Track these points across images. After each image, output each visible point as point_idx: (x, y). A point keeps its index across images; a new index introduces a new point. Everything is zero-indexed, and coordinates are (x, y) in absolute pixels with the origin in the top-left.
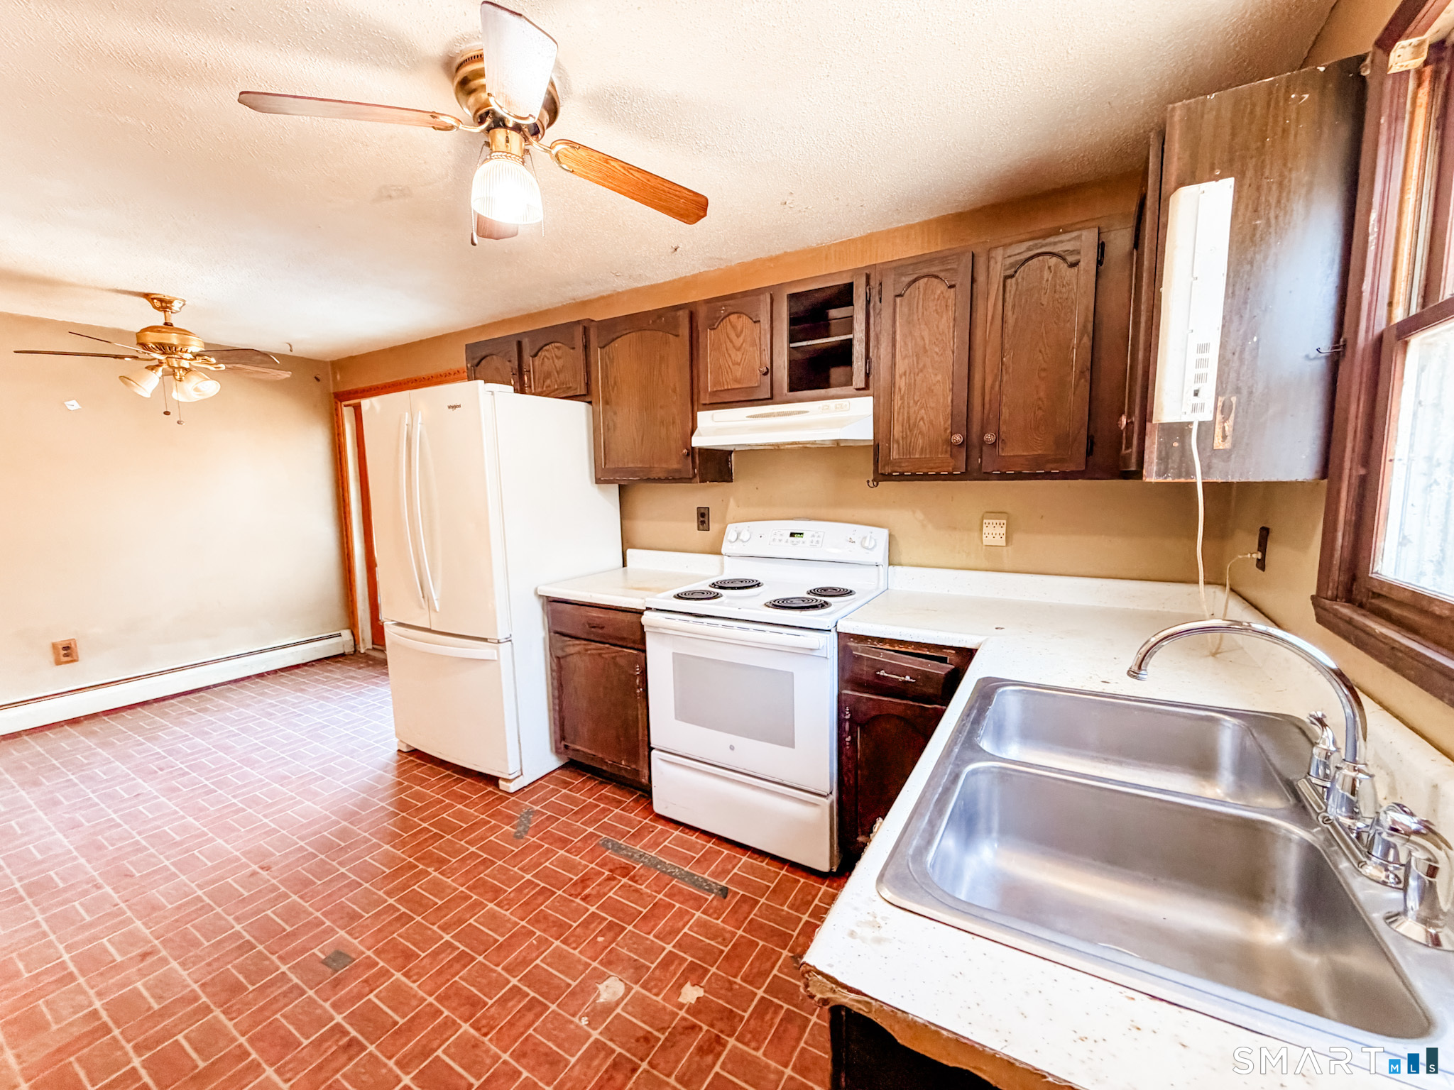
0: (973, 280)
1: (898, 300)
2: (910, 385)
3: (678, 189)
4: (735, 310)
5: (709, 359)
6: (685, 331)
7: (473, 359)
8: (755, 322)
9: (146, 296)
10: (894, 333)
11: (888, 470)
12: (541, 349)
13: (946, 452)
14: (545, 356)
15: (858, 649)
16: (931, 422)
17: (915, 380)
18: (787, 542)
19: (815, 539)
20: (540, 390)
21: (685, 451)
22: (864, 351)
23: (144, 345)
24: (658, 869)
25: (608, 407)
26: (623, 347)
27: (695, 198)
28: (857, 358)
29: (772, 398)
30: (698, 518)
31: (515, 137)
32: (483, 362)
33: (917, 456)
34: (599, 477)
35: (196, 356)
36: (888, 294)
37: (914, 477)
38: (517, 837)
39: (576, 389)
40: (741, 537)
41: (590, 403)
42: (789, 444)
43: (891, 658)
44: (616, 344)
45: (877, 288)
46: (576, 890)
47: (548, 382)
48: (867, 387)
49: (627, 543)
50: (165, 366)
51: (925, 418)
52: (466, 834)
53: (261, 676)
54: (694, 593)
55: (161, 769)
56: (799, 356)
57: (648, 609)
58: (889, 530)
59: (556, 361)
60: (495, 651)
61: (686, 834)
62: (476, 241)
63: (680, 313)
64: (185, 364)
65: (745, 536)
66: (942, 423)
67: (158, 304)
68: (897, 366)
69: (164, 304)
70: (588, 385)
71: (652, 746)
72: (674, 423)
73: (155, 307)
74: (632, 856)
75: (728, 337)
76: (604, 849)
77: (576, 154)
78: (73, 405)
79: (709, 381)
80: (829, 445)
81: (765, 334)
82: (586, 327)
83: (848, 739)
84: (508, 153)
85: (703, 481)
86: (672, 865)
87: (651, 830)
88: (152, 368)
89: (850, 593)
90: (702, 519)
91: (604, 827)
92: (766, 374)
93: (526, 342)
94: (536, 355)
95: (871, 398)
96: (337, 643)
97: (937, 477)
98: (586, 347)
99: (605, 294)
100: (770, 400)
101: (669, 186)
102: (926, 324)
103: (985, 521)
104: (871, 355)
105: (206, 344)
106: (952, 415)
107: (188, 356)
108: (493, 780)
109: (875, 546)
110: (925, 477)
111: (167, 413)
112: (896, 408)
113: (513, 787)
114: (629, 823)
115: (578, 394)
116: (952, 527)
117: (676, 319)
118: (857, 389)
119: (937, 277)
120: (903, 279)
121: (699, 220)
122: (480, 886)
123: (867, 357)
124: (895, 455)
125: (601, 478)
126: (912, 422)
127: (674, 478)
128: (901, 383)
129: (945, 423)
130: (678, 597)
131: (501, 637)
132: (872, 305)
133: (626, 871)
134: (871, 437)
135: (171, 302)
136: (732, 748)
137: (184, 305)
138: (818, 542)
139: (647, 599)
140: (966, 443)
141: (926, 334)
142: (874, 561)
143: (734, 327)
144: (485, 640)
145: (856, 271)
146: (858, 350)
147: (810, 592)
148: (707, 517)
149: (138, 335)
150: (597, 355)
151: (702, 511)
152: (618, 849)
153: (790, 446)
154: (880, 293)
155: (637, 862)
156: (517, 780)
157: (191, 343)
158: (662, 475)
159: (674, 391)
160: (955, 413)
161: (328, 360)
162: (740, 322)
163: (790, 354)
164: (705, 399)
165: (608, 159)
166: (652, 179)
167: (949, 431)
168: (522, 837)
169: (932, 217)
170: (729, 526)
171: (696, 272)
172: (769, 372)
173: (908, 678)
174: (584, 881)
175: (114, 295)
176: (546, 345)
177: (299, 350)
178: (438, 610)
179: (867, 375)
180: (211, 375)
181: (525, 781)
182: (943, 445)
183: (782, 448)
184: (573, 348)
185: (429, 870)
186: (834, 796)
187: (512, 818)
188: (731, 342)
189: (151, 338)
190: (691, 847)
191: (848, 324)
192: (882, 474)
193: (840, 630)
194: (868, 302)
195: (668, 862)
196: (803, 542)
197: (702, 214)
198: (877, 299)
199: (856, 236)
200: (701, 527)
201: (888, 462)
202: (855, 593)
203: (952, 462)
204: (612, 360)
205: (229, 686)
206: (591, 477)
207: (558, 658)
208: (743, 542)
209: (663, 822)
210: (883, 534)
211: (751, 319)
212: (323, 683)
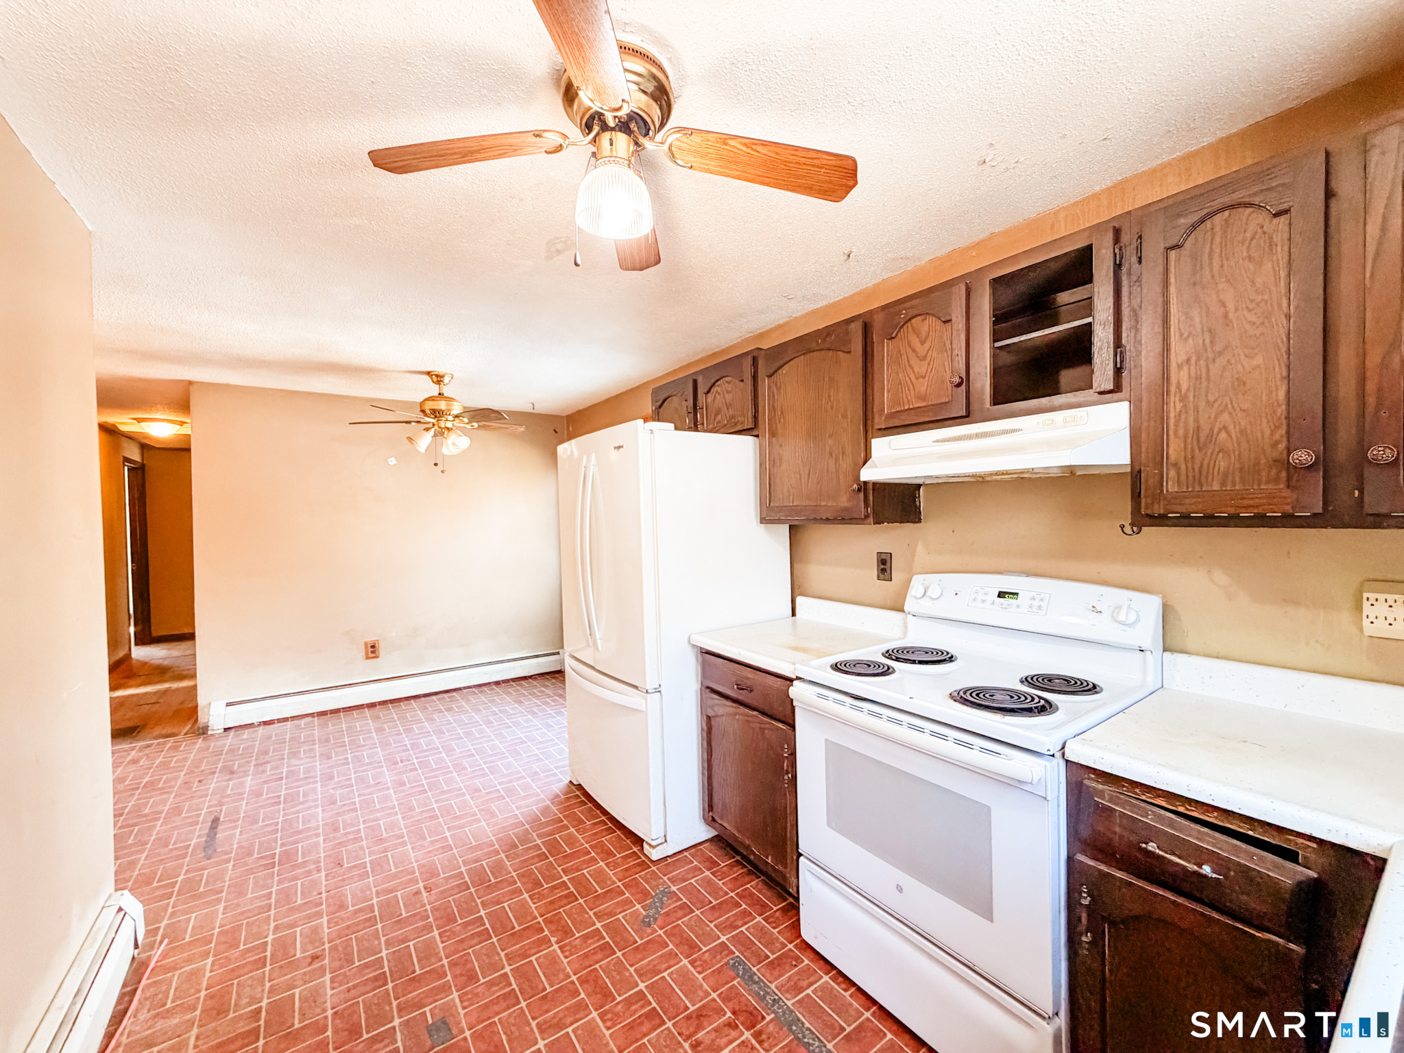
0: (1329, 194)
1: (1173, 254)
2: (1198, 378)
3: (814, 155)
4: (919, 312)
5: (886, 374)
6: (857, 346)
7: (657, 401)
8: (945, 322)
9: (428, 373)
10: (1166, 303)
11: (1158, 509)
12: (714, 384)
13: (1277, 480)
14: (717, 392)
15: (1105, 795)
16: (1243, 432)
17: (1208, 371)
18: (993, 603)
19: (1036, 603)
20: (711, 426)
21: (855, 486)
22: (1111, 337)
23: (423, 411)
24: (793, 1032)
25: (774, 439)
26: (791, 374)
27: (839, 163)
28: (1101, 348)
29: (967, 416)
30: (878, 566)
31: (621, 139)
32: (665, 404)
33: (1216, 487)
34: (764, 516)
35: (456, 416)
36: (1154, 248)
37: (1209, 520)
38: (643, 922)
39: (743, 423)
40: (928, 593)
41: (757, 436)
42: (997, 474)
43: (1171, 824)
44: (784, 370)
45: (1134, 245)
46: (688, 1028)
47: (719, 418)
48: (1117, 388)
49: (796, 590)
50: (436, 427)
51: (1231, 427)
52: (598, 902)
53: (497, 683)
54: (857, 663)
55: (402, 761)
56: (1007, 359)
57: (798, 678)
58: (1163, 598)
59: (726, 395)
60: (644, 701)
61: (838, 984)
62: (579, 261)
63: (853, 326)
64: (449, 425)
65: (934, 592)
66: (1268, 433)
67: (435, 379)
68: (1173, 351)
69: (438, 379)
70: (755, 417)
71: (800, 851)
72: (844, 453)
73: (433, 382)
74: (764, 997)
75: (909, 345)
76: (732, 974)
77: (689, 142)
78: (392, 461)
79: (886, 400)
80: (1055, 473)
81: (959, 335)
82: (754, 357)
83: (1087, 938)
84: (614, 159)
85: (878, 522)
86: (812, 1033)
87: (794, 963)
88: (427, 429)
89: (1093, 689)
90: (882, 567)
91: (741, 941)
92: (959, 385)
93: (700, 380)
94: (708, 392)
95: (1127, 404)
96: (556, 661)
97: (1261, 520)
98: (755, 378)
99: (781, 322)
100: (967, 417)
101: (802, 154)
102: (1228, 281)
103: (1365, 595)
104: (1124, 341)
105: (464, 407)
106: (1287, 418)
107: (451, 418)
108: (639, 841)
109: (1138, 620)
110: (1233, 521)
111: (436, 464)
112: (1172, 415)
113: (655, 855)
114: (770, 943)
115: (745, 428)
116: (1293, 601)
117: (847, 333)
118: (1100, 393)
119: (1251, 205)
120: (1182, 221)
121: (848, 192)
122: (591, 980)
123: (1118, 344)
124: (1171, 487)
125: (768, 516)
126: (1203, 435)
127: (844, 518)
128: (1181, 377)
129: (1272, 434)
130: (836, 667)
131: (649, 687)
132: (1124, 269)
133: (752, 1018)
134: (1127, 460)
135: (443, 376)
136: (900, 889)
137: (452, 378)
138: (1040, 607)
139: (798, 666)
140: (1324, 464)
141: (1229, 297)
142: (1137, 643)
143: (917, 333)
144: (636, 687)
145: (1097, 228)
146: (1102, 338)
147: (1026, 681)
148: (888, 564)
149: (422, 404)
150: (764, 384)
151: (883, 557)
152: (750, 978)
153: (998, 477)
154: (1139, 249)
155: (769, 1009)
156: (660, 846)
157: (454, 407)
158: (829, 515)
159: (845, 416)
160: (1293, 415)
161: (564, 415)
162: (925, 325)
163: (994, 357)
164: (879, 422)
165: (725, 139)
166: (782, 152)
167: (1282, 446)
168: (649, 925)
169: (1233, 131)
170: (915, 577)
171: (878, 280)
172: (965, 381)
173: (1206, 870)
174: (700, 1017)
175: (409, 375)
176: (717, 381)
177: (540, 408)
178: (600, 649)
179: (1118, 371)
180: (465, 432)
181: (670, 849)
182: (1270, 467)
183: (988, 479)
184: (742, 381)
185: (552, 939)
186: (1062, 1021)
187: (646, 894)
188: (914, 351)
189: (429, 406)
190: (842, 1010)
191: (1087, 306)
192: (1147, 515)
193: (1070, 756)
194: (1118, 267)
195: (807, 1025)
196: (1018, 606)
197: (851, 183)
198: (1134, 259)
199: (1097, 189)
200: (882, 576)
201: (1159, 495)
202: (1102, 690)
203: (1290, 495)
204: (779, 389)
205: (474, 689)
206: (756, 515)
207: (709, 718)
208: (932, 599)
209: (812, 955)
210: (1151, 606)
211: (939, 319)
212: (537, 697)
